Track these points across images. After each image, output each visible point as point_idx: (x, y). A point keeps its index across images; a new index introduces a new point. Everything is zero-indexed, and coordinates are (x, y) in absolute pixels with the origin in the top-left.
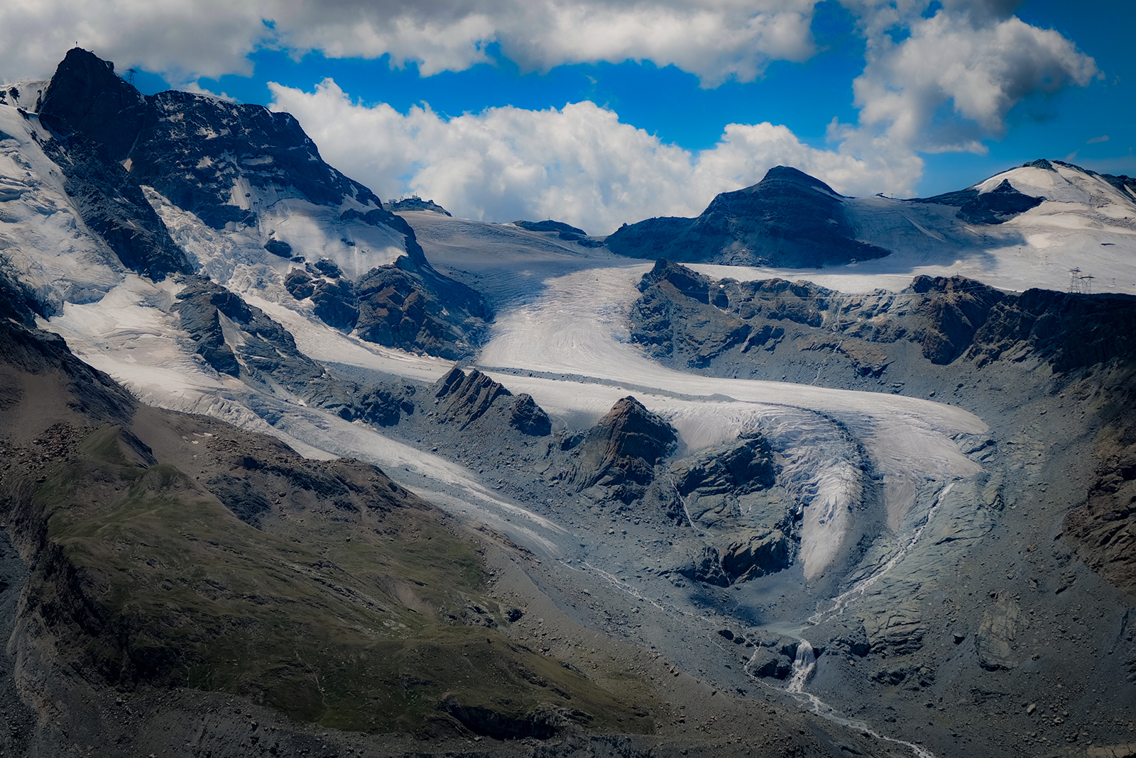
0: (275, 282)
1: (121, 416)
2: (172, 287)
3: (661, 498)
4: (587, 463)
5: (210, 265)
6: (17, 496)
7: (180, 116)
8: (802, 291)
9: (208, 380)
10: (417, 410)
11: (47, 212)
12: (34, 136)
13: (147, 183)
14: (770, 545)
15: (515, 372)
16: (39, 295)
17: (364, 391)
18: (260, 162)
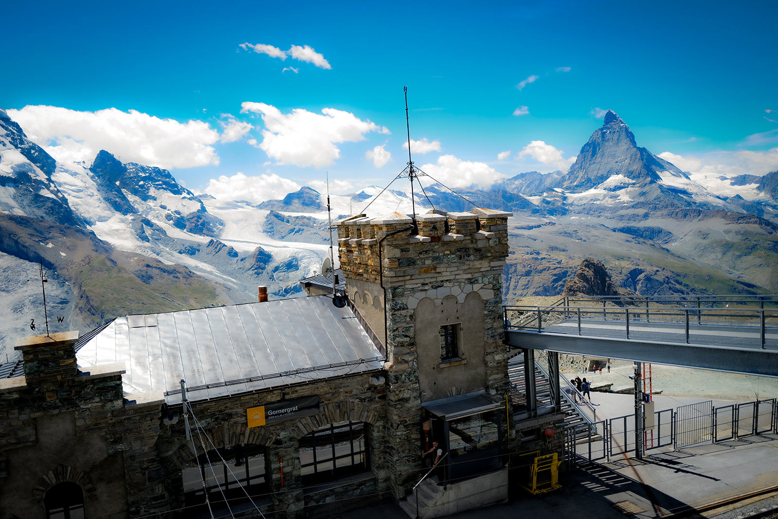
0: (162, 216)
1: (109, 253)
2: (130, 217)
3: (268, 273)
4: (248, 264)
5: (142, 211)
6: (74, 276)
7: (134, 170)
8: (309, 219)
9: (139, 243)
10: (201, 251)
11: (92, 196)
12: (87, 174)
13: (124, 188)
14: (297, 285)
15: (230, 241)
16: (88, 220)
17: (186, 246)
18: (158, 183)
